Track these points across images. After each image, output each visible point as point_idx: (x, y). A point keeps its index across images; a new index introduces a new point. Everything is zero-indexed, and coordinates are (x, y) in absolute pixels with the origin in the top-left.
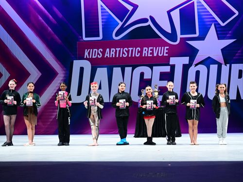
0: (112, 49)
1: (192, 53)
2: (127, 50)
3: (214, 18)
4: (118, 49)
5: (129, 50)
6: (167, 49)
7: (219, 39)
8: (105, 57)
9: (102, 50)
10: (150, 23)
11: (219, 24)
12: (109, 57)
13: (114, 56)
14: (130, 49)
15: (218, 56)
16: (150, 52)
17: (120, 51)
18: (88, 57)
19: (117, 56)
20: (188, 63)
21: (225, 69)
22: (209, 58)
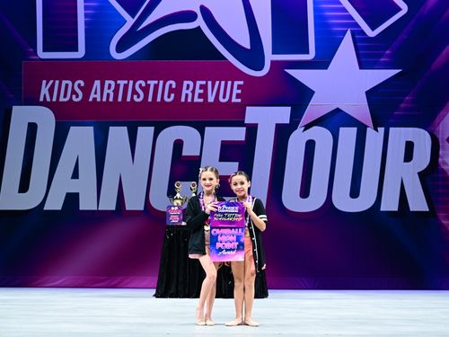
0: (107, 82)
1: (298, 97)
2: (144, 85)
3: (350, 17)
4: (122, 83)
5: (148, 86)
6: (239, 87)
7: (361, 68)
8: (91, 100)
9: (82, 84)
10: (200, 22)
11: (363, 33)
12: (99, 100)
13: (111, 100)
14: (152, 83)
15: (358, 107)
16: (198, 91)
17: (126, 87)
18: (48, 99)
19: (120, 99)
20: (288, 122)
21: (374, 138)
22: (338, 110)
